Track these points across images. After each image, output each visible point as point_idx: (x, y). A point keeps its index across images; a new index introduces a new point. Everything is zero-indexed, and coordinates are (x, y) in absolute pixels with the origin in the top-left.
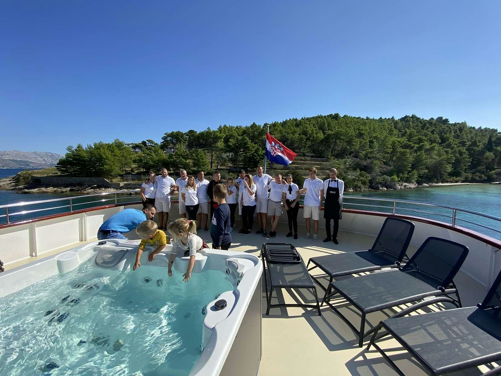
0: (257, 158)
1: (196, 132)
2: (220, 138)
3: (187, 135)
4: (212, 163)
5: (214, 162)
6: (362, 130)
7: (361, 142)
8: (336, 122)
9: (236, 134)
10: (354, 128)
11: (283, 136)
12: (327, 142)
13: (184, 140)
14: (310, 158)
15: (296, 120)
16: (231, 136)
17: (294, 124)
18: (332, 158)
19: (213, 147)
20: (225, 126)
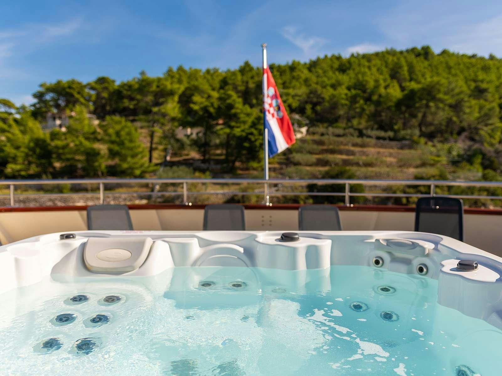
0: (256, 140)
1: (113, 81)
2: (172, 93)
3: (93, 88)
4: (151, 150)
5: (156, 149)
6: (482, 81)
7: (481, 108)
8: (426, 63)
9: (206, 87)
10: (466, 78)
11: (313, 92)
12: (408, 107)
13: (85, 99)
14: (373, 141)
15: (339, 58)
16: (196, 89)
17: (336, 65)
18: (423, 140)
19: (156, 113)
20: (180, 69)
